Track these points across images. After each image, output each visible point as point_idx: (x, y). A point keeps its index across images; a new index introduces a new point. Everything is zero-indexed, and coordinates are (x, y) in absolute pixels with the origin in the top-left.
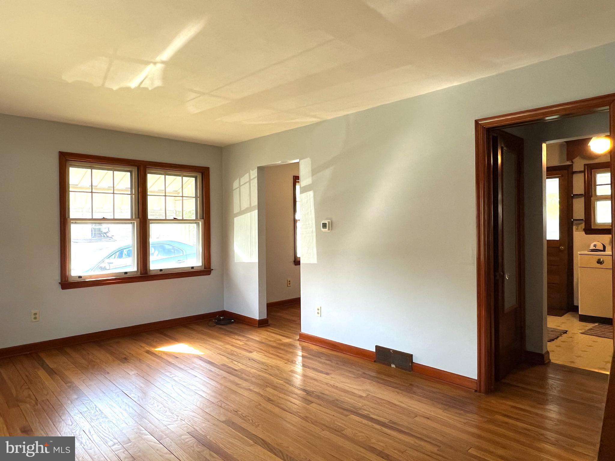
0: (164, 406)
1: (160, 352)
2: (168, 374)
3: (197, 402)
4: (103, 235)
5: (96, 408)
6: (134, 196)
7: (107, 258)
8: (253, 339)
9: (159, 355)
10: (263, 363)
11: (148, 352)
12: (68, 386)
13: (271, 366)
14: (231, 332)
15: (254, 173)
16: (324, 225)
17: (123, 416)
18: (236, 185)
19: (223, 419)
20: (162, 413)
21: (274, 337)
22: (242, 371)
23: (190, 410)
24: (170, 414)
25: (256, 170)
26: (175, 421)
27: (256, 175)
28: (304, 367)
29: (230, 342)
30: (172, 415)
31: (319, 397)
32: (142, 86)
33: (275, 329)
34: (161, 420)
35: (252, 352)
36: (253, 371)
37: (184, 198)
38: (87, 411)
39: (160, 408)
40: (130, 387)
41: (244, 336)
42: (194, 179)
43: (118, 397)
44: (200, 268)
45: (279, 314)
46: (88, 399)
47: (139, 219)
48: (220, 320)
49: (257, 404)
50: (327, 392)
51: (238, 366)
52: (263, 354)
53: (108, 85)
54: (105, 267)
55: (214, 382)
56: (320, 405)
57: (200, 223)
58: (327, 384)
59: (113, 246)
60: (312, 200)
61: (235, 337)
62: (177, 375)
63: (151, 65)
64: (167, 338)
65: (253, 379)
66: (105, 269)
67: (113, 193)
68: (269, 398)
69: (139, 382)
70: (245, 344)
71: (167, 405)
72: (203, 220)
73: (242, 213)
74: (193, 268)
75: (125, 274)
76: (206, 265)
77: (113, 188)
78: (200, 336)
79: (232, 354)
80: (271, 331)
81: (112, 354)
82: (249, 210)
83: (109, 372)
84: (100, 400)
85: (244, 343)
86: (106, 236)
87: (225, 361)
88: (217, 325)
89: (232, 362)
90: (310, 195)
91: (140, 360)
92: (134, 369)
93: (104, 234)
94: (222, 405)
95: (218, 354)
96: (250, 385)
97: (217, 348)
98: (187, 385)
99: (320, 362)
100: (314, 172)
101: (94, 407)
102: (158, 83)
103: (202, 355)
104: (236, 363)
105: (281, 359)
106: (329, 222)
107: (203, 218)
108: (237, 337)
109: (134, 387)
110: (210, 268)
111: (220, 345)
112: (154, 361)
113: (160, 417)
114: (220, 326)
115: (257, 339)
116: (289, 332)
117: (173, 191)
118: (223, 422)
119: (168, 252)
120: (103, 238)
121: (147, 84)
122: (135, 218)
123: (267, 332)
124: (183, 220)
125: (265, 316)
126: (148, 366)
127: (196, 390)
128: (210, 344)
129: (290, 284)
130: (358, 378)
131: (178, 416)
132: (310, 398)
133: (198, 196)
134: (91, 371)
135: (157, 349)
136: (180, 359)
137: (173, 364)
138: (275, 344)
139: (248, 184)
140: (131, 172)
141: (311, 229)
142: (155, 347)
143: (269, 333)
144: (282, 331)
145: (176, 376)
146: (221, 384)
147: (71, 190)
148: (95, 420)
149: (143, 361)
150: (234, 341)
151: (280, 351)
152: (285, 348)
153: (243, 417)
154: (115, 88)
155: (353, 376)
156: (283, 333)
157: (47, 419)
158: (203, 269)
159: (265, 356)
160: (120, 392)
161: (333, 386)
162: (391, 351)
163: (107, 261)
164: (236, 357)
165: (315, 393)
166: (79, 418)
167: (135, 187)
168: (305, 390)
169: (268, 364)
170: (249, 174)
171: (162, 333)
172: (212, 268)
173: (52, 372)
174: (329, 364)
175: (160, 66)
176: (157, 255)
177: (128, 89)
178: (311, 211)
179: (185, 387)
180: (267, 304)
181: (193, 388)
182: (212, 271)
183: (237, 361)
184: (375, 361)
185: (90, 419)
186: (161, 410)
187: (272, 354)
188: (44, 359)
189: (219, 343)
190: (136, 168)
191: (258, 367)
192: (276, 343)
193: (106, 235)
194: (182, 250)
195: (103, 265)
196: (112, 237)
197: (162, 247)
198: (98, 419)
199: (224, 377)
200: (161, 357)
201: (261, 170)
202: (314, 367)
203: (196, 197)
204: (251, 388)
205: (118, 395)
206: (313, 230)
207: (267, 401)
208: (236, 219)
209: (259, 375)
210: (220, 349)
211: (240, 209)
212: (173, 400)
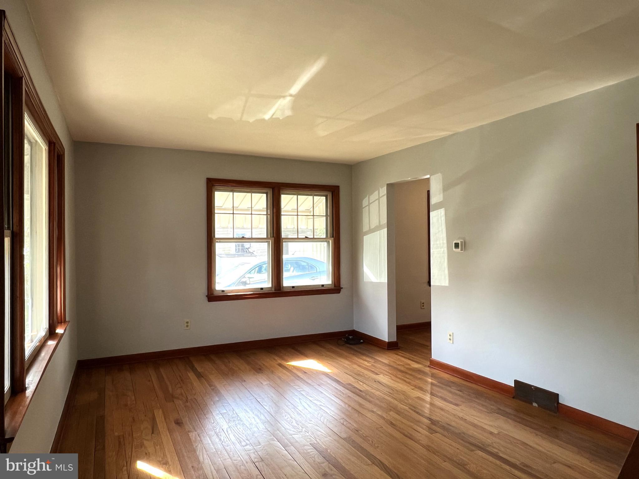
0: (291, 417)
1: (290, 367)
2: (296, 387)
3: (321, 417)
4: (245, 250)
5: (233, 411)
6: (269, 216)
7: (248, 273)
8: (381, 361)
9: (290, 368)
10: (388, 387)
11: (280, 365)
12: (212, 389)
13: (396, 390)
14: (360, 353)
15: (383, 191)
16: (457, 245)
17: (255, 421)
18: (365, 202)
19: (344, 435)
20: (289, 423)
21: (403, 361)
22: (367, 392)
23: (314, 423)
24: (296, 425)
25: (385, 188)
26: (300, 432)
27: (385, 192)
28: (432, 395)
29: (357, 363)
30: (298, 426)
31: (443, 428)
32: (274, 117)
33: (405, 353)
34: (287, 429)
35: (378, 374)
36: (378, 393)
37: (315, 217)
38: (226, 413)
39: (287, 418)
40: (262, 396)
41: (372, 358)
42: (325, 197)
43: (252, 404)
44: (330, 286)
45: (410, 338)
46: (227, 402)
47: (273, 238)
48: (348, 339)
49: (379, 427)
50: (453, 424)
51: (363, 387)
52: (390, 378)
53: (245, 118)
54: (246, 281)
55: (338, 400)
56: (445, 436)
57: (331, 242)
58: (454, 415)
59: (254, 261)
60: (443, 218)
61: (363, 358)
62: (305, 389)
63: (282, 99)
64: (298, 354)
65: (377, 402)
66: (245, 283)
67: (251, 214)
68: (391, 422)
69: (271, 392)
70: (374, 366)
71: (294, 416)
72: (333, 238)
73: (371, 231)
74: (324, 286)
75: (261, 290)
76: (336, 283)
77: (251, 209)
78: (328, 353)
79: (359, 375)
80: (402, 354)
81: (248, 363)
82: (378, 228)
83: (246, 380)
84: (237, 404)
85: (371, 365)
86: (248, 252)
87: (351, 380)
88: (346, 343)
89: (358, 381)
90: (441, 213)
91: (272, 372)
92: (267, 379)
93: (247, 249)
94: (344, 423)
95: (345, 373)
96: (373, 407)
97: (344, 367)
98: (314, 400)
99: (451, 392)
100: (446, 188)
101: (232, 410)
102: (288, 113)
103: (329, 373)
104: (361, 384)
105: (408, 385)
106: (461, 242)
107: (333, 237)
108: (364, 358)
109: (266, 396)
110: (340, 287)
111: (348, 365)
112: (285, 374)
113: (287, 427)
114: (348, 345)
115: (386, 361)
116: (419, 357)
117: (306, 210)
118: (344, 439)
119: (303, 268)
120: (245, 253)
121: (279, 115)
122: (270, 237)
123: (396, 356)
124: (314, 238)
125: (394, 339)
126: (280, 378)
127: (321, 405)
128: (338, 363)
129: (423, 306)
130: (491, 413)
131: (302, 428)
132: (434, 427)
133: (329, 215)
134: (231, 378)
135: (288, 363)
136: (309, 374)
137: (302, 378)
138: (402, 369)
139: (377, 201)
140: (267, 194)
141: (442, 250)
142: (287, 361)
143: (399, 357)
144: (413, 355)
145: (303, 390)
146: (345, 403)
147: (216, 211)
148: (232, 422)
149: (275, 373)
150: (361, 361)
151: (408, 376)
152: (413, 373)
153: (365, 438)
154: (251, 120)
155: (486, 410)
156: (413, 358)
157: (194, 415)
158: (333, 287)
159: (391, 380)
160: (254, 400)
161: (462, 419)
162: (533, 388)
163: (249, 275)
164: (363, 378)
165: (440, 423)
166: (220, 418)
167: (270, 208)
168: (430, 418)
169: (394, 389)
170: (378, 191)
171: (293, 348)
172: (342, 286)
173: (199, 376)
174: (459, 395)
175: (289, 99)
176: (293, 271)
177: (264, 120)
178: (442, 230)
179: (311, 401)
180: (397, 326)
181: (318, 403)
182: (341, 289)
183: (363, 382)
184: (513, 398)
185: (228, 420)
186: (288, 420)
187: (399, 378)
188: (194, 363)
189: (347, 362)
190: (271, 189)
191: (383, 390)
192: (405, 367)
193: (248, 250)
194: (316, 266)
195: (244, 280)
196: (253, 252)
197: (298, 264)
198: (235, 421)
199: (349, 396)
200: (291, 371)
201: (390, 186)
202: (443, 396)
203: (327, 216)
204: (375, 410)
205: (252, 402)
206: (444, 250)
207: (389, 425)
208: (365, 238)
209: (384, 398)
210: (347, 368)
211: (370, 227)
212: (299, 412)
